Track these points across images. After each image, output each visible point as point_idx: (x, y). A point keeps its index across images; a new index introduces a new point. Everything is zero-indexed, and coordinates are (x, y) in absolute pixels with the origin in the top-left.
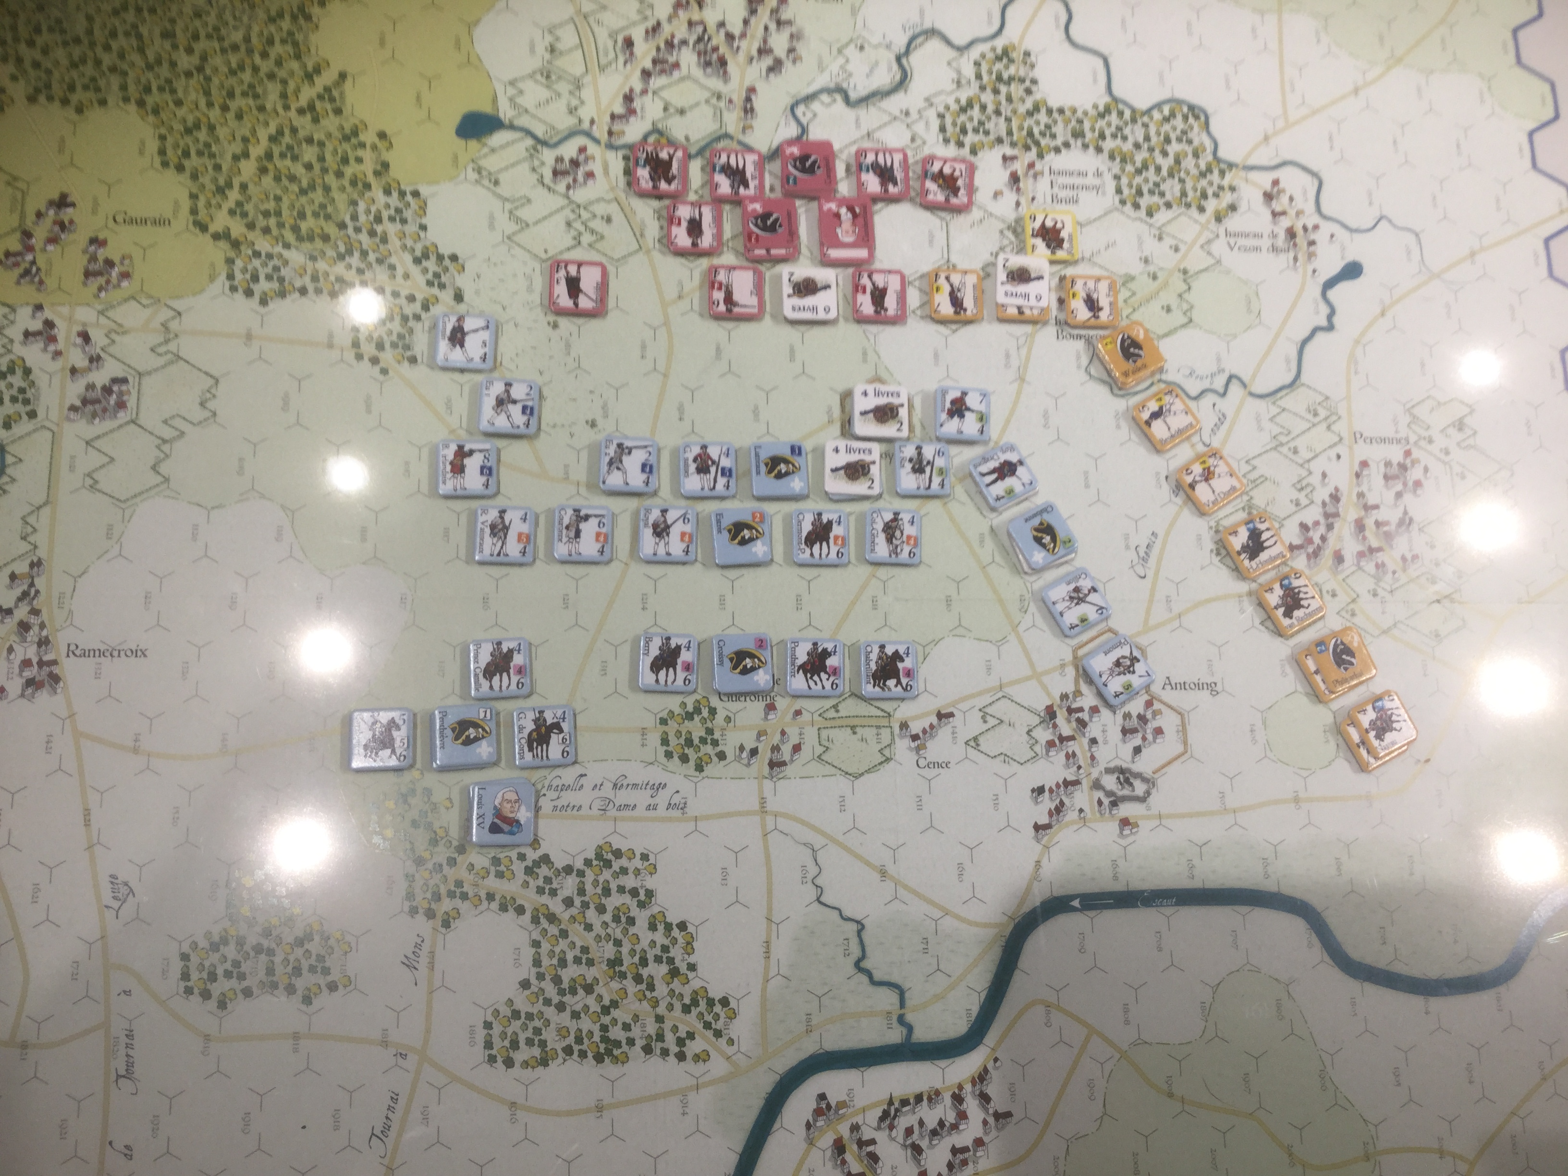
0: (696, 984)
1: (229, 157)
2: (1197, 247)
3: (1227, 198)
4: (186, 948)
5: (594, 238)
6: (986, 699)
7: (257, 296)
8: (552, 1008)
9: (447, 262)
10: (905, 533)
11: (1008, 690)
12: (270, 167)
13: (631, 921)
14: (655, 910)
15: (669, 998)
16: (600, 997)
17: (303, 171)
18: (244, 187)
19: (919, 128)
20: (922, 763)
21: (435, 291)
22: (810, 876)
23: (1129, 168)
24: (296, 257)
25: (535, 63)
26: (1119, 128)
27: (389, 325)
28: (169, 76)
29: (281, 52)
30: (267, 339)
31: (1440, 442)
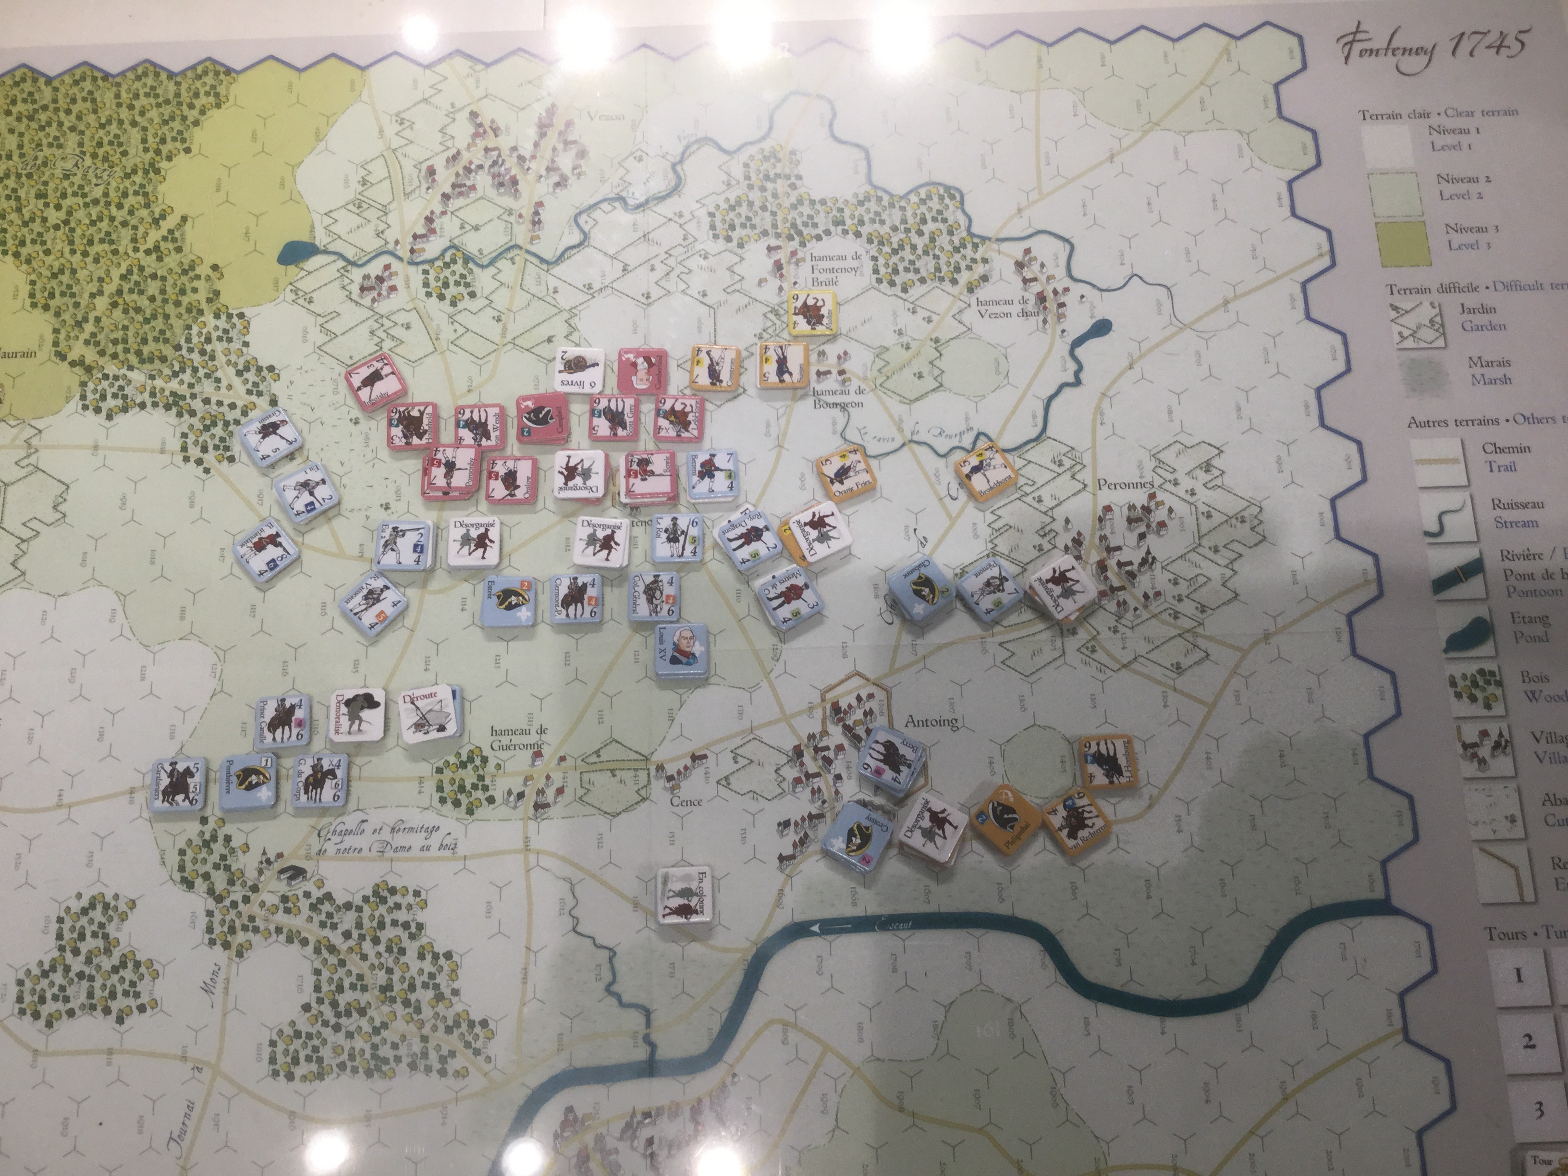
0: (458, 1008)
1: (86, 296)
2: (949, 320)
3: (980, 269)
4: (21, 975)
5: (393, 344)
6: (738, 741)
7: (104, 413)
8: (330, 1029)
9: (265, 373)
10: (665, 593)
11: (758, 733)
12: (120, 301)
13: (402, 951)
14: (424, 941)
15: (433, 1021)
16: (372, 1019)
17: (147, 302)
18: (98, 320)
19: (691, 227)
20: (676, 801)
21: (254, 398)
22: (567, 908)
23: (887, 249)
24: (138, 377)
25: (350, 195)
26: (877, 214)
27: (213, 430)
28: (41, 230)
29: (133, 203)
30: (111, 449)
31: (1186, 483)
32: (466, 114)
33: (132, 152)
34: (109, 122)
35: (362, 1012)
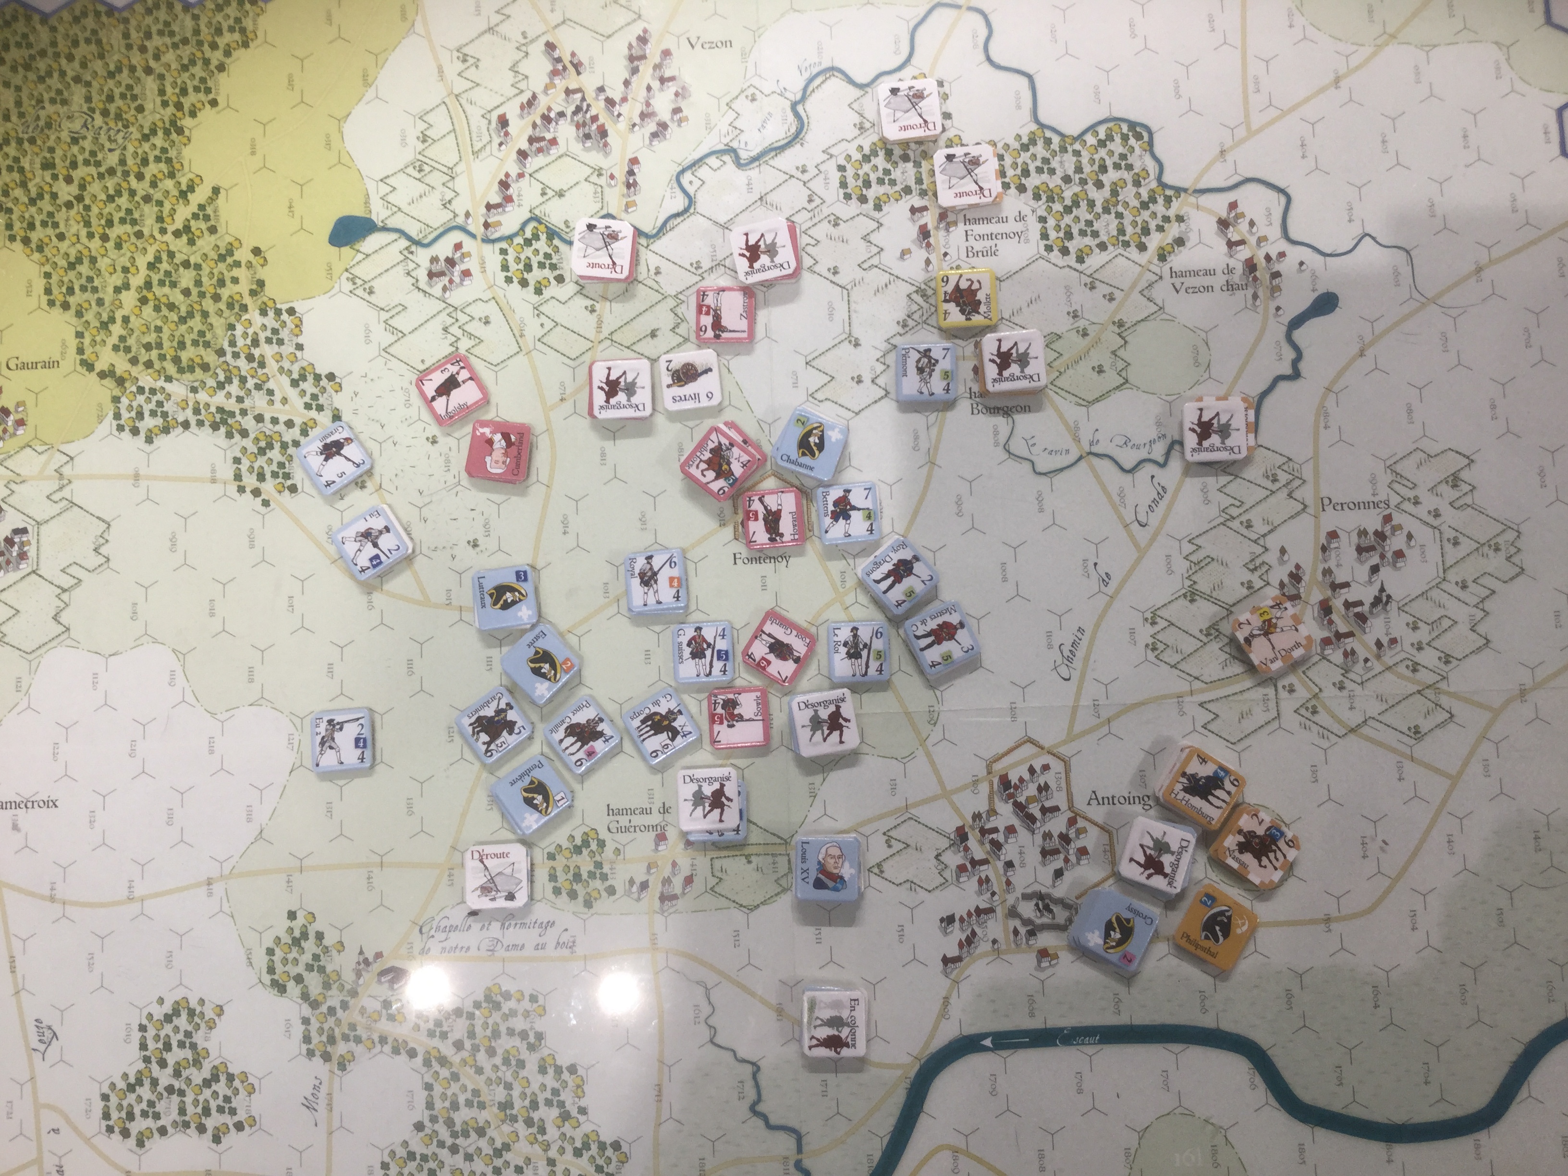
0: (587, 1128)
1: (110, 290)
2: (1136, 296)
3: (1174, 230)
4: (106, 1090)
5: (471, 343)
6: (890, 822)
7: (143, 435)
8: (446, 1150)
9: (324, 382)
11: (914, 811)
12: (150, 296)
13: (521, 1064)
14: (545, 1052)
15: (560, 1142)
16: (492, 1140)
17: (181, 297)
18: (126, 320)
19: (817, 186)
21: (313, 414)
22: (703, 1016)
23: (1057, 207)
24: (178, 389)
25: (409, 155)
26: (1046, 161)
27: (270, 454)
28: (51, 209)
29: (155, 172)
30: (155, 478)
31: (1429, 502)
32: (540, 45)
33: (149, 106)
34: (119, 70)
35: (481, 1132)
